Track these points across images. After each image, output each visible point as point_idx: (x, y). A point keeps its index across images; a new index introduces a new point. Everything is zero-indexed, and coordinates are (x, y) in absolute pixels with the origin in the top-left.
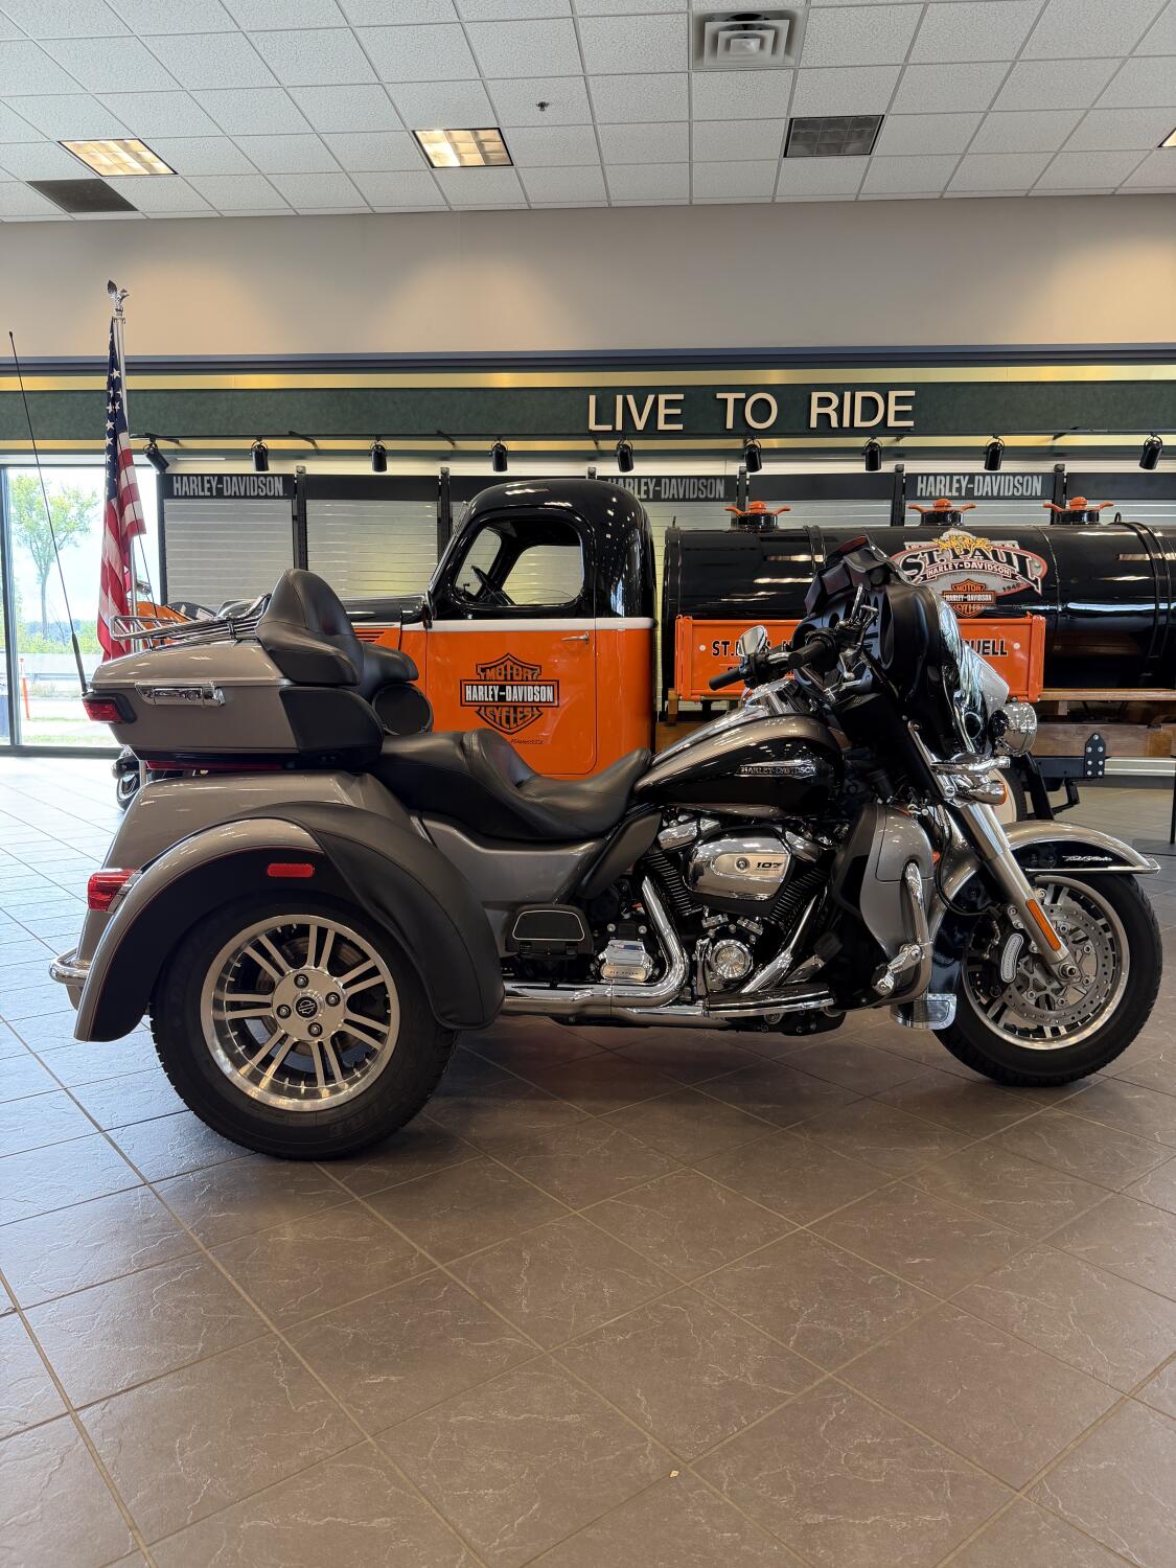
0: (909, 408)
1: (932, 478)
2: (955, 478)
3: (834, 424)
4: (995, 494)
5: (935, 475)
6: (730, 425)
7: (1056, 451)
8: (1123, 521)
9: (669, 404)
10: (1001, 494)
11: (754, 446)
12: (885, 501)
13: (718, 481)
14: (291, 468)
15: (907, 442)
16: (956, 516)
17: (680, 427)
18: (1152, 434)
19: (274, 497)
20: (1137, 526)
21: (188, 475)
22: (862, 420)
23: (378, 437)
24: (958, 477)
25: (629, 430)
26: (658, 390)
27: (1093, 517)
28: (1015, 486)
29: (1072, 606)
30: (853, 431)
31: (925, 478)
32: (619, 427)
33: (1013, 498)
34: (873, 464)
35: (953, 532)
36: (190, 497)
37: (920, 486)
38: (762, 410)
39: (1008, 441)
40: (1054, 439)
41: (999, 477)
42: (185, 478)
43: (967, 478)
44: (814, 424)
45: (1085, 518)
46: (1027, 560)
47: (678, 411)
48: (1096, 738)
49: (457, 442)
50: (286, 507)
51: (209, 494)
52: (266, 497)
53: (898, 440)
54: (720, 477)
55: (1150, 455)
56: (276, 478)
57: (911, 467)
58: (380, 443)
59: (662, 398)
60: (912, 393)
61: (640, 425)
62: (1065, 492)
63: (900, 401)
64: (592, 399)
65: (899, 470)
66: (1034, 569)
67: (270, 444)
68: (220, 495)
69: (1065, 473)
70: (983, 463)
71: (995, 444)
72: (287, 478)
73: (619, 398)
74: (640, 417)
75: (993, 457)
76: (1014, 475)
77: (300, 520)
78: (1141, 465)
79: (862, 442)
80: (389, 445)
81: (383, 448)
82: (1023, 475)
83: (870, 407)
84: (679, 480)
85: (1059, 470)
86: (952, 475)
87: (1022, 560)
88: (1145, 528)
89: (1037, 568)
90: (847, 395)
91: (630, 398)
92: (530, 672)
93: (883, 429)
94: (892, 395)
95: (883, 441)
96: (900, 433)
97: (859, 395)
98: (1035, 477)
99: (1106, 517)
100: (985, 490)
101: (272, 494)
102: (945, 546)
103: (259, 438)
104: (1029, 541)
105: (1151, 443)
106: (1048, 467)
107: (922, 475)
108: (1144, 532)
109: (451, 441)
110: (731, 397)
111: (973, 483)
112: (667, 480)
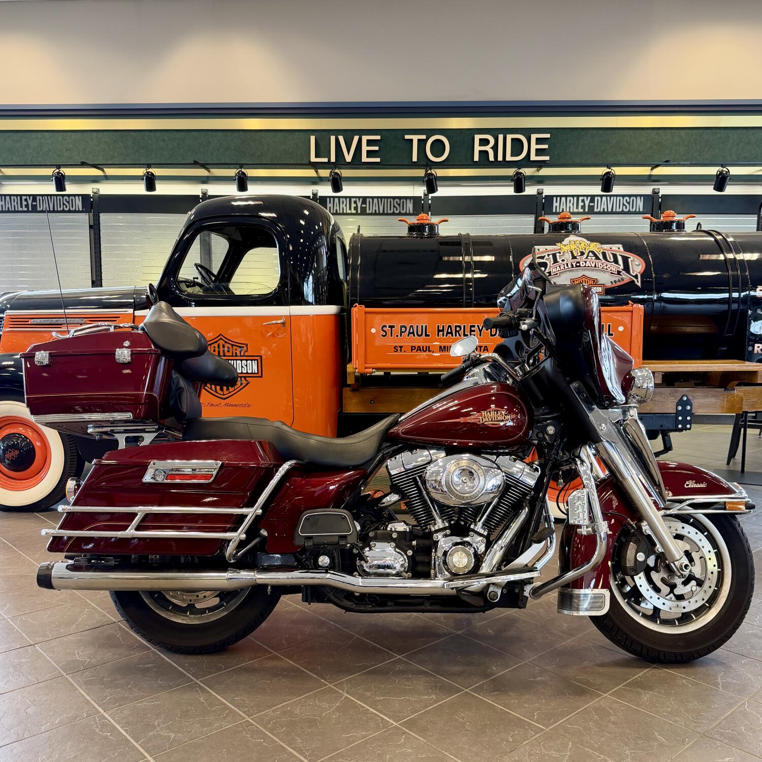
0: (546, 146)
1: (563, 199)
2: (581, 199)
3: (491, 158)
4: (610, 210)
5: (566, 196)
6: (415, 159)
7: (653, 178)
8: (702, 229)
9: (370, 143)
10: (614, 210)
11: (432, 174)
12: (529, 216)
13: (408, 201)
14: (88, 189)
15: (545, 172)
16: (575, 226)
17: (378, 160)
18: (722, 166)
19: (75, 212)
20: (714, 233)
21: (10, 196)
22: (512, 155)
23: (149, 166)
24: (582, 198)
25: (341, 162)
26: (361, 132)
27: (680, 226)
28: (624, 205)
29: (666, 295)
30: (505, 164)
31: (559, 198)
32: (333, 159)
33: (622, 213)
34: (519, 188)
35: (572, 238)
36: (12, 212)
37: (555, 204)
38: (438, 147)
39: (618, 171)
40: (652, 169)
41: (612, 198)
42: (8, 198)
43: (589, 198)
44: (476, 158)
45: (674, 227)
46: (630, 260)
47: (376, 148)
48: (685, 398)
49: (211, 170)
50: (85, 218)
51: (26, 209)
52: (69, 211)
53: (538, 171)
54: (410, 198)
55: (721, 181)
56: (77, 197)
57: (548, 190)
58: (150, 170)
59: (365, 138)
60: (548, 136)
61: (349, 158)
62: (660, 209)
63: (539, 141)
64: (313, 138)
65: (540, 193)
66: (635, 267)
67: (68, 171)
68: (34, 210)
69: (660, 195)
70: (600, 187)
71: (608, 173)
72: (85, 198)
73: (333, 138)
74: (349, 152)
75: (607, 182)
76: (623, 196)
77: (95, 228)
78: (714, 189)
79: (511, 172)
80: (157, 172)
81: (152, 174)
82: (630, 196)
83: (517, 146)
84: (380, 200)
85: (655, 193)
86: (578, 196)
87: (625, 260)
88: (720, 234)
89: (637, 266)
90: (501, 137)
91: (341, 138)
92: (239, 349)
93: (527, 162)
94: (534, 137)
95: (528, 171)
96: (540, 165)
97: (509, 137)
98: (638, 198)
99: (690, 225)
100: (602, 208)
101: (74, 209)
102: (565, 249)
103: (59, 167)
104: (632, 245)
105: (721, 173)
106: (647, 190)
107: (557, 196)
108: (719, 237)
109: (206, 168)
110: (415, 138)
111: (594, 202)
112: (371, 200)
